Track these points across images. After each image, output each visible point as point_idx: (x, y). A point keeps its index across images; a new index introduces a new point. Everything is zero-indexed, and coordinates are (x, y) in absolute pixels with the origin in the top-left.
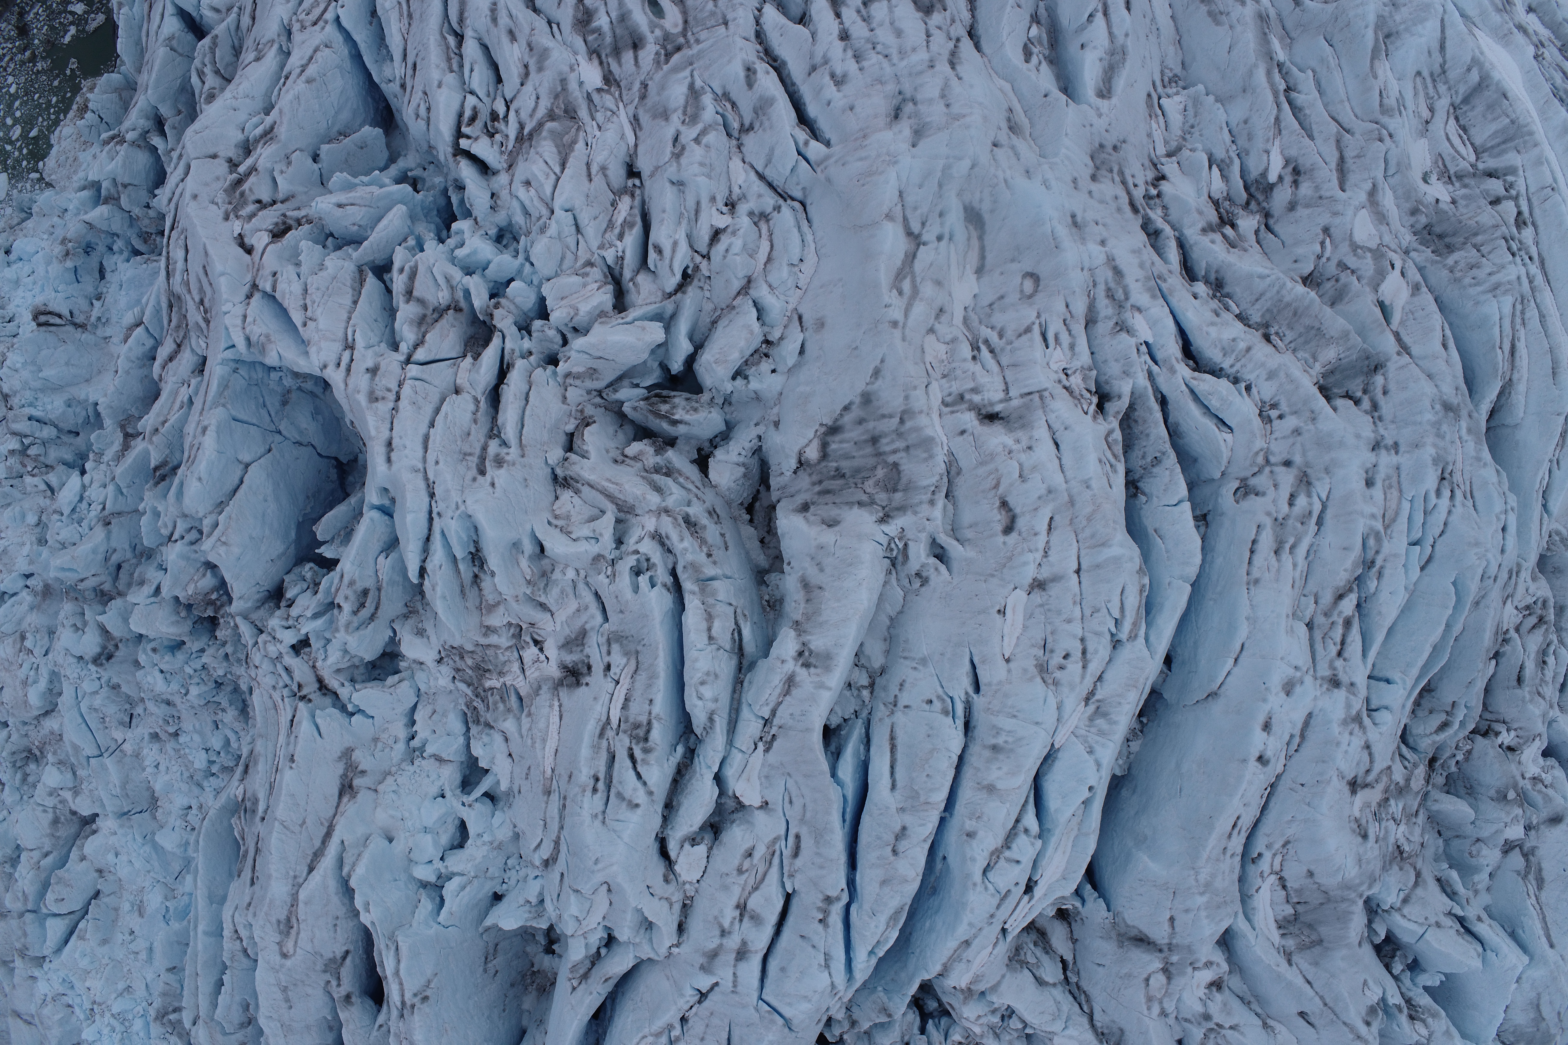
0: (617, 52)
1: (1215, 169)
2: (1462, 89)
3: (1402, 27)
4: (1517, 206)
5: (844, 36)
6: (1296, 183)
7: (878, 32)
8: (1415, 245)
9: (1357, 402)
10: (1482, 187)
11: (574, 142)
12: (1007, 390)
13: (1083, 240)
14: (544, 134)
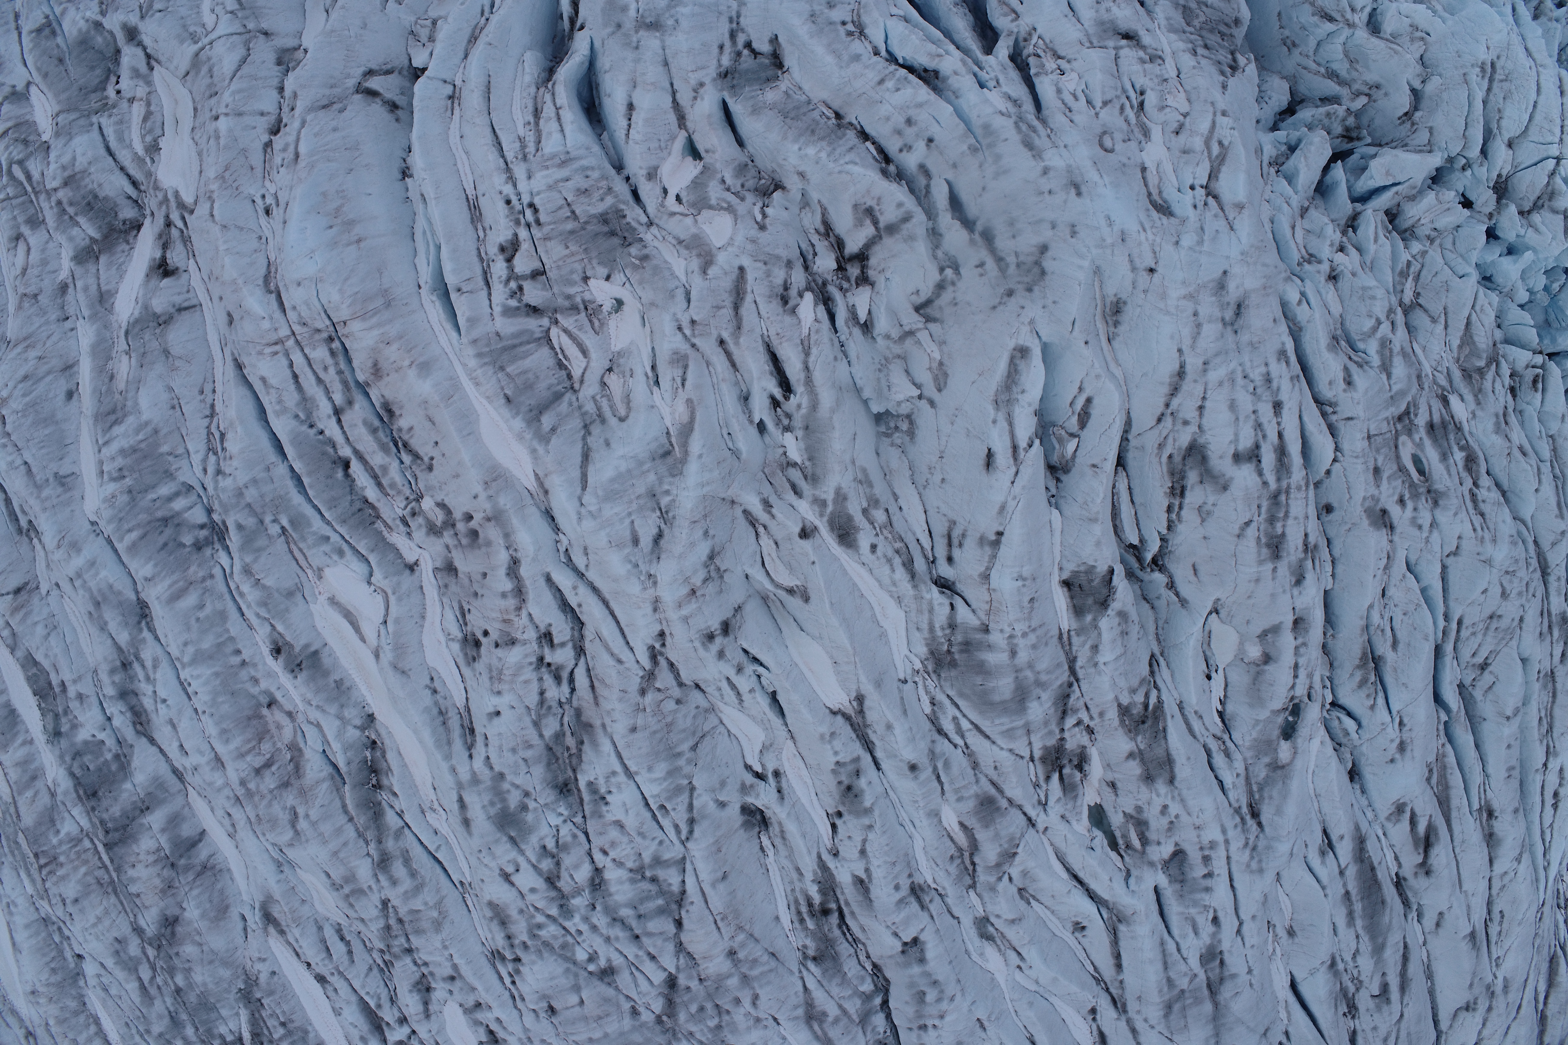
0: (1444, 425)
1: (863, 316)
2: (563, 406)
3: (646, 467)
4: (511, 269)
5: (1277, 406)
6: (786, 288)
7: (1251, 409)
8: (641, 229)
9: (748, 45)
10: (548, 294)
11: (1460, 347)
12: (1117, 57)
13: (1069, 170)
14: (1485, 355)
